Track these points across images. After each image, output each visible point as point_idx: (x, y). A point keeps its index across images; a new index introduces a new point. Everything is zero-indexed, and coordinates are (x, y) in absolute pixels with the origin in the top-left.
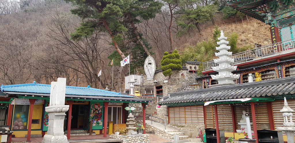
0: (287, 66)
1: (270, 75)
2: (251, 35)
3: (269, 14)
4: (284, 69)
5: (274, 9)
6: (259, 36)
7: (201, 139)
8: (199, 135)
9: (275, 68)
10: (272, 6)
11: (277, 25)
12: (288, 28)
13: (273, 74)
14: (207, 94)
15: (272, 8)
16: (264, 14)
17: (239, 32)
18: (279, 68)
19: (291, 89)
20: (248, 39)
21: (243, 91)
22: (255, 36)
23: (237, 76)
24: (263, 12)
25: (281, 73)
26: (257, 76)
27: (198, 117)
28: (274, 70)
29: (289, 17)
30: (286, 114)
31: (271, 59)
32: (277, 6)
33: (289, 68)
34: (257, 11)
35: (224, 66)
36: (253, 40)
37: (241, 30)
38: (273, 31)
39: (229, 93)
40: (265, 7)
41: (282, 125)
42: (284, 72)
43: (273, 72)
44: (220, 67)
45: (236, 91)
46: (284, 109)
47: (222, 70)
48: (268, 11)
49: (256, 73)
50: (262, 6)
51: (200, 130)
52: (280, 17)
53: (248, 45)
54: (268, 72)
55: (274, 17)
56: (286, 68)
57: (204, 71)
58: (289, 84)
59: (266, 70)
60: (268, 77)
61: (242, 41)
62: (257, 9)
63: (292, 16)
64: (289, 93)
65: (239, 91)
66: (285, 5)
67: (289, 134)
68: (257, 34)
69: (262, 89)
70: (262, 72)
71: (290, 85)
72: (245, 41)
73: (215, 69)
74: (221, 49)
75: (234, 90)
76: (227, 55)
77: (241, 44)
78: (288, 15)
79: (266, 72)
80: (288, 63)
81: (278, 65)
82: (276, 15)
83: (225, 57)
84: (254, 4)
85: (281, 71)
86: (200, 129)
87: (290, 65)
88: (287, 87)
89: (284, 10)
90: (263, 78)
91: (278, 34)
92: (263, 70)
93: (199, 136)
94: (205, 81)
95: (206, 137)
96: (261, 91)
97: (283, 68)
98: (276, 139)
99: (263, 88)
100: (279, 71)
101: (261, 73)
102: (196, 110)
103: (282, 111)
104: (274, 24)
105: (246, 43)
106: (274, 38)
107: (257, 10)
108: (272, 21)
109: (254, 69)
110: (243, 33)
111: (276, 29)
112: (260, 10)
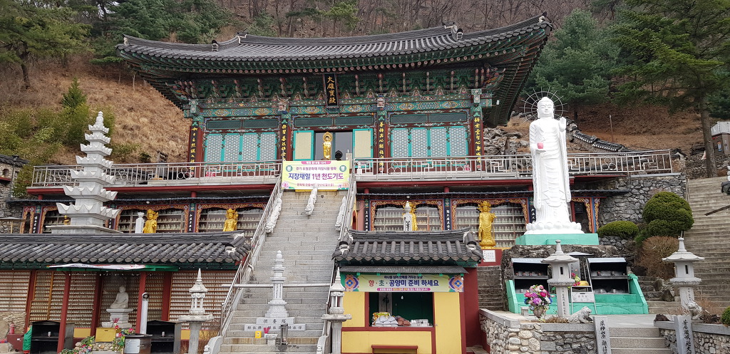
0: (206, 206)
1: (173, 217)
2: (145, 120)
3: (194, 102)
4: (199, 211)
5: (203, 95)
6: (162, 127)
7: (10, 345)
8: (7, 336)
9: (186, 208)
10: (202, 89)
11: (203, 126)
12: (220, 136)
13: (179, 217)
14: (46, 248)
15: (201, 92)
16: (186, 99)
17: (123, 106)
18: (192, 208)
19: (208, 253)
20: (138, 128)
21: (127, 248)
22: (154, 124)
23: (114, 213)
24: (184, 93)
25: (193, 217)
26: (151, 216)
27: (13, 295)
28: (182, 210)
29: (225, 118)
30: (198, 295)
31: (182, 190)
32: (210, 91)
33: (207, 210)
34: (175, 90)
35: (91, 189)
36: (149, 132)
37: (128, 103)
38: (194, 134)
39: (99, 250)
40: (190, 86)
41: (186, 312)
42: (199, 216)
43: (179, 213)
44: (81, 189)
45: (113, 247)
46: (196, 288)
47: (82, 197)
48: (193, 95)
49: (150, 211)
50: (186, 83)
51: (11, 325)
52: (211, 113)
53: (137, 141)
54: (172, 211)
55: (201, 108)
56: (203, 210)
57: (32, 187)
58: (207, 245)
59: (168, 207)
60: (170, 221)
61: (125, 127)
62: (174, 83)
63: (230, 117)
64: (205, 260)
65: (120, 248)
66: (223, 95)
67: (194, 326)
68: (158, 121)
69: (161, 249)
70: (161, 211)
71: (207, 247)
72: (132, 129)
73: (69, 190)
74: (92, 152)
75: (110, 245)
76: (102, 167)
77: (122, 136)
78: (225, 113)
79: (167, 211)
80: (209, 202)
81: (191, 201)
82: (206, 106)
83: (96, 169)
84: (172, 72)
85: (193, 213)
86: (13, 323)
87: (210, 207)
88: (203, 250)
89: (220, 102)
90: (160, 221)
91: (202, 141)
92: (164, 208)
93: (6, 340)
94: (32, 210)
95: (32, 339)
96: (160, 253)
97: (198, 209)
98: (170, 336)
99: (164, 247)
100: (190, 213)
101: (158, 211)
102: (11, 281)
103: (191, 290)
104: (198, 122)
105: (133, 135)
106: (193, 148)
107: (175, 86)
108: (196, 115)
109: (148, 202)
110: (131, 109)
111: (199, 133)
112: (179, 89)
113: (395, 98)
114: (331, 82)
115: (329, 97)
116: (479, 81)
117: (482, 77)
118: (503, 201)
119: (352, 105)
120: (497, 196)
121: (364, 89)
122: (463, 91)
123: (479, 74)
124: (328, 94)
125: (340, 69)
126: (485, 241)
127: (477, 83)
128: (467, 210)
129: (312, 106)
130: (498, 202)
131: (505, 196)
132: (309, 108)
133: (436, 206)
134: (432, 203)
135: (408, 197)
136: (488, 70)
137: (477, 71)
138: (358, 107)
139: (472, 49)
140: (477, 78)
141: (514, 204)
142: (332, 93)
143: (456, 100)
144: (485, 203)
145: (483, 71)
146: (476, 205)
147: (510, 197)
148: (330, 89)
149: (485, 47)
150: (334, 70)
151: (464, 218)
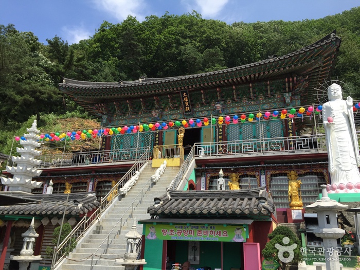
0: (100, 180)
3: (105, 116)
9: (88, 181)
10: (110, 108)
12: (120, 137)
16: (101, 115)
23: (38, 184)
24: (100, 112)
29: (124, 125)
31: (87, 169)
32: (115, 110)
40: (102, 107)
44: (16, 168)
52: (116, 123)
55: (109, 120)
56: (99, 183)
60: (80, 190)
63: (126, 124)
66: (123, 111)
78: (124, 122)
80: (101, 176)
81: (91, 177)
82: (113, 119)
87: (102, 180)
89: (120, 116)
91: (110, 141)
92: (76, 181)
97: (95, 182)
106: (104, 145)
109: (65, 178)
112: (97, 109)
113: (230, 104)
114: (185, 96)
115: (185, 107)
116: (289, 88)
117: (291, 84)
118: (307, 171)
119: (201, 111)
120: (302, 167)
121: (209, 100)
122: (278, 96)
123: (289, 82)
124: (185, 105)
125: (190, 87)
126: (293, 203)
127: (287, 89)
128: (280, 179)
129: (176, 114)
130: (303, 172)
131: (309, 166)
132: (174, 116)
133: (254, 176)
134: (252, 174)
135: (232, 169)
136: (295, 78)
137: (287, 80)
138: (205, 112)
139: (280, 62)
140: (287, 84)
141: (318, 173)
142: (187, 103)
143: (273, 103)
144: (293, 172)
145: (291, 79)
146: (285, 175)
147: (313, 167)
148: (185, 101)
149: (290, 60)
150: (186, 88)
151: (278, 185)
